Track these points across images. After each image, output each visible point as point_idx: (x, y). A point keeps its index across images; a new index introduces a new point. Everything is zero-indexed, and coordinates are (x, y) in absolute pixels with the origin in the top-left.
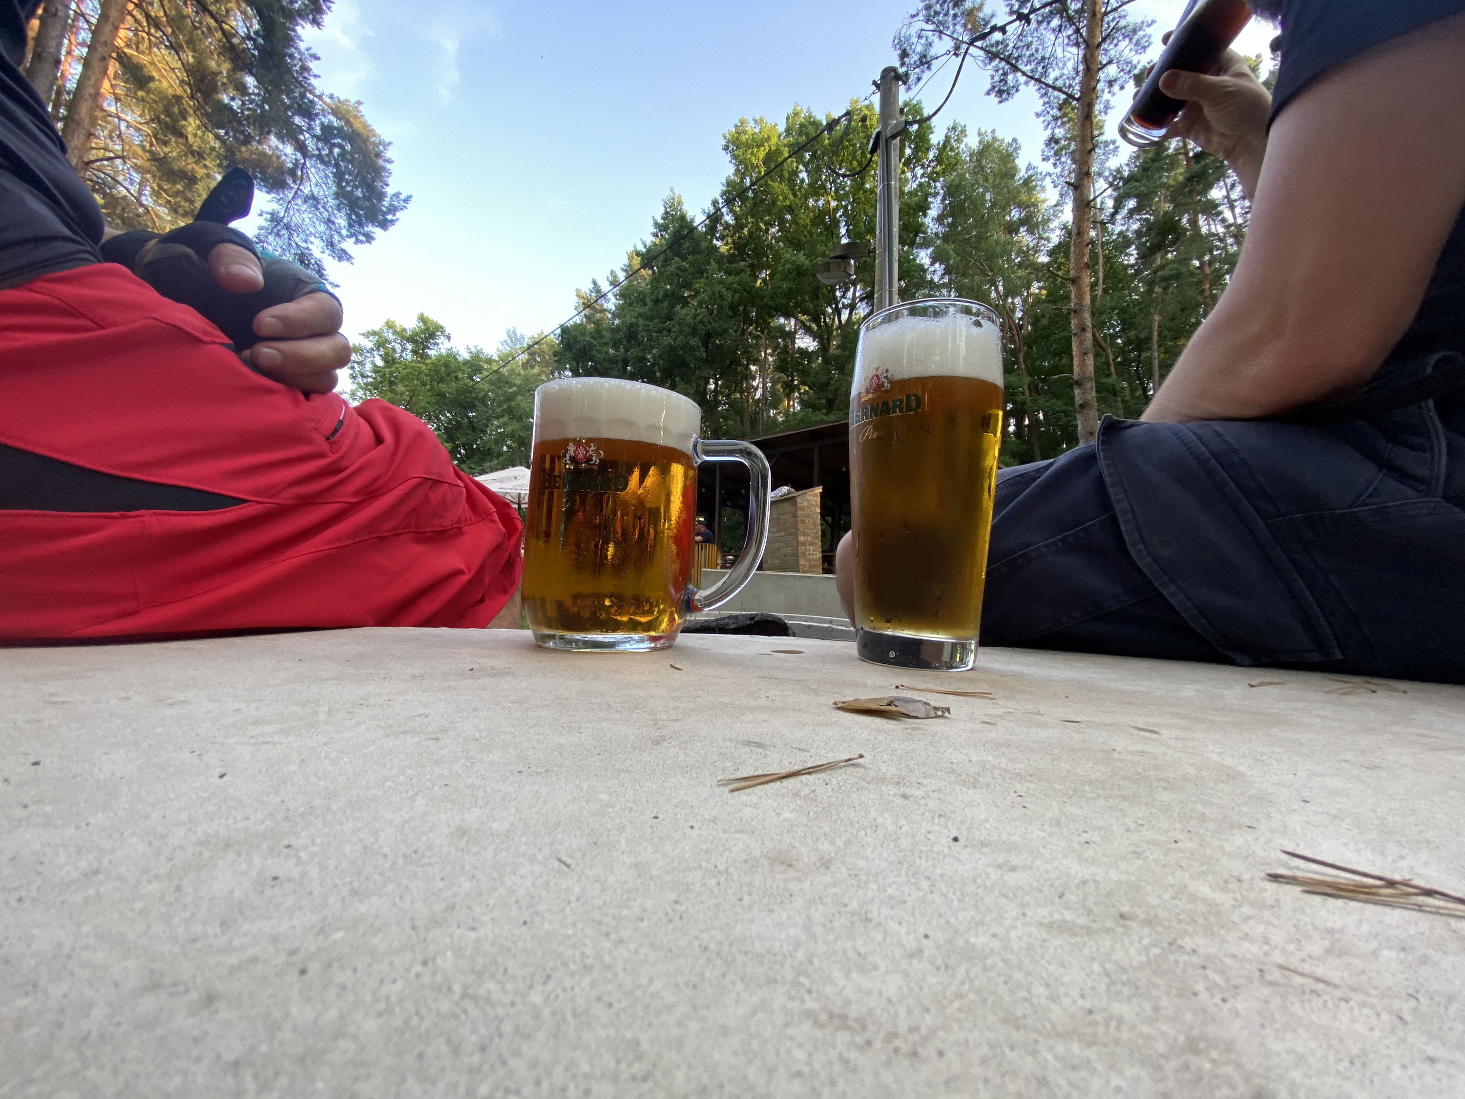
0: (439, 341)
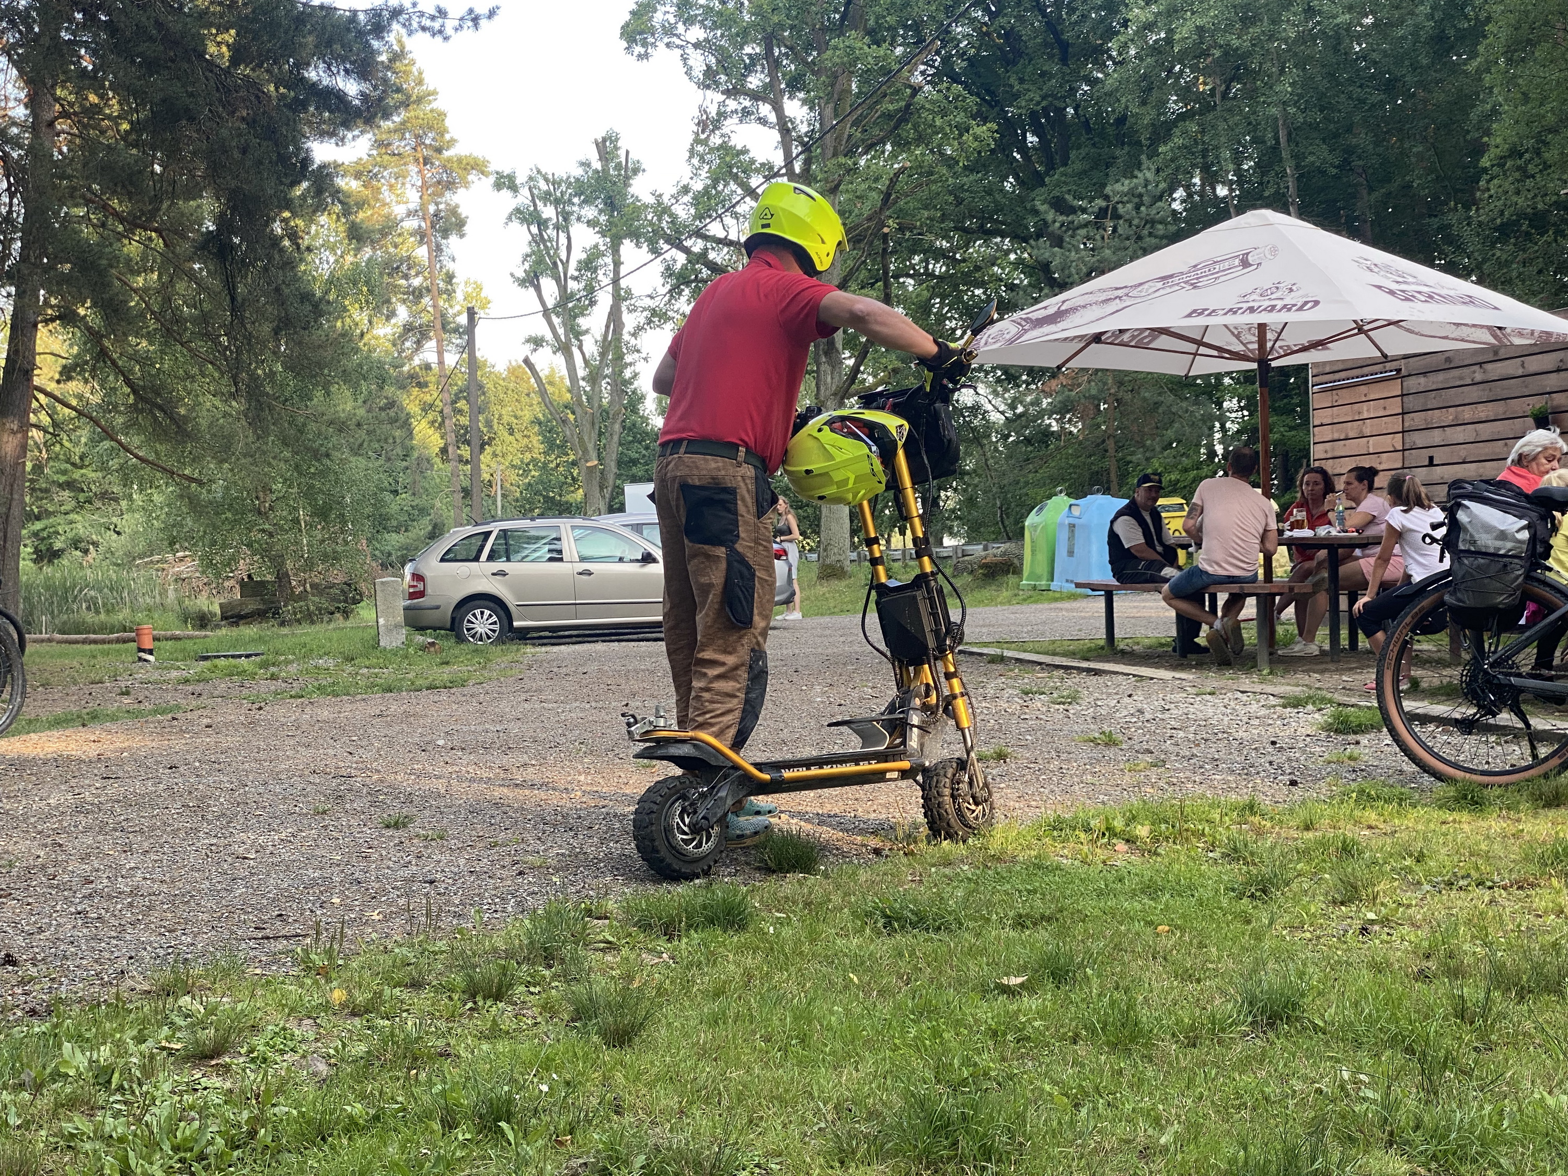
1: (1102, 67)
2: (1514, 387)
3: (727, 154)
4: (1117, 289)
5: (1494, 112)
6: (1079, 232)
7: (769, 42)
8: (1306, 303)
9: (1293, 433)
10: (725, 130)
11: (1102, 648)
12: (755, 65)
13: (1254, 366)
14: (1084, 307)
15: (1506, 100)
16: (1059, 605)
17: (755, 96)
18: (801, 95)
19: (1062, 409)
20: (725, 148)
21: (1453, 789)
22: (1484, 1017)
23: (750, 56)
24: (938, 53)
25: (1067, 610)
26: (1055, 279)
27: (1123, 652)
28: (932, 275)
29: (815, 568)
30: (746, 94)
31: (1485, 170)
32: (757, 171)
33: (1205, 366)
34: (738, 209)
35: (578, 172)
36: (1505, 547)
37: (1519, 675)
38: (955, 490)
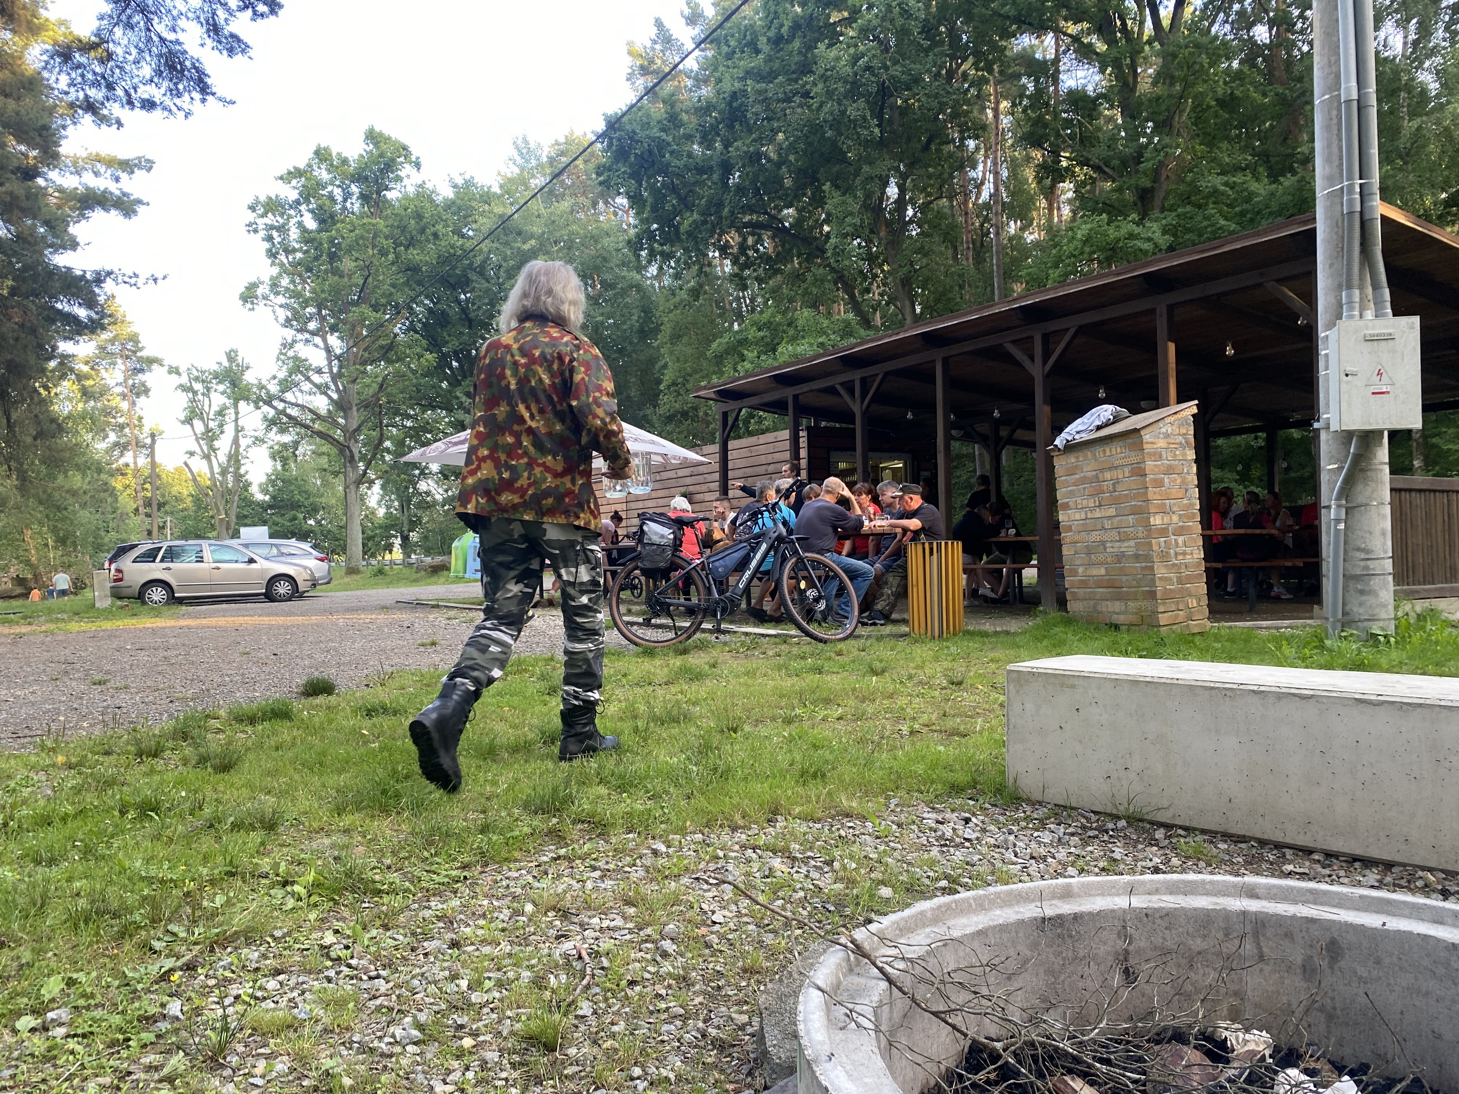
0: (402, 173)
2: (673, 483)
3: (297, 361)
5: (665, 366)
7: (320, 307)
10: (296, 349)
12: (312, 318)
15: (670, 360)
16: (468, 584)
17: (313, 333)
18: (337, 334)
20: (296, 358)
21: (643, 649)
23: (309, 313)
24: (407, 319)
28: (406, 427)
29: (344, 569)
30: (307, 332)
31: (662, 391)
32: (314, 370)
34: (303, 389)
35: (216, 367)
36: (663, 541)
37: (670, 598)
38: (418, 532)
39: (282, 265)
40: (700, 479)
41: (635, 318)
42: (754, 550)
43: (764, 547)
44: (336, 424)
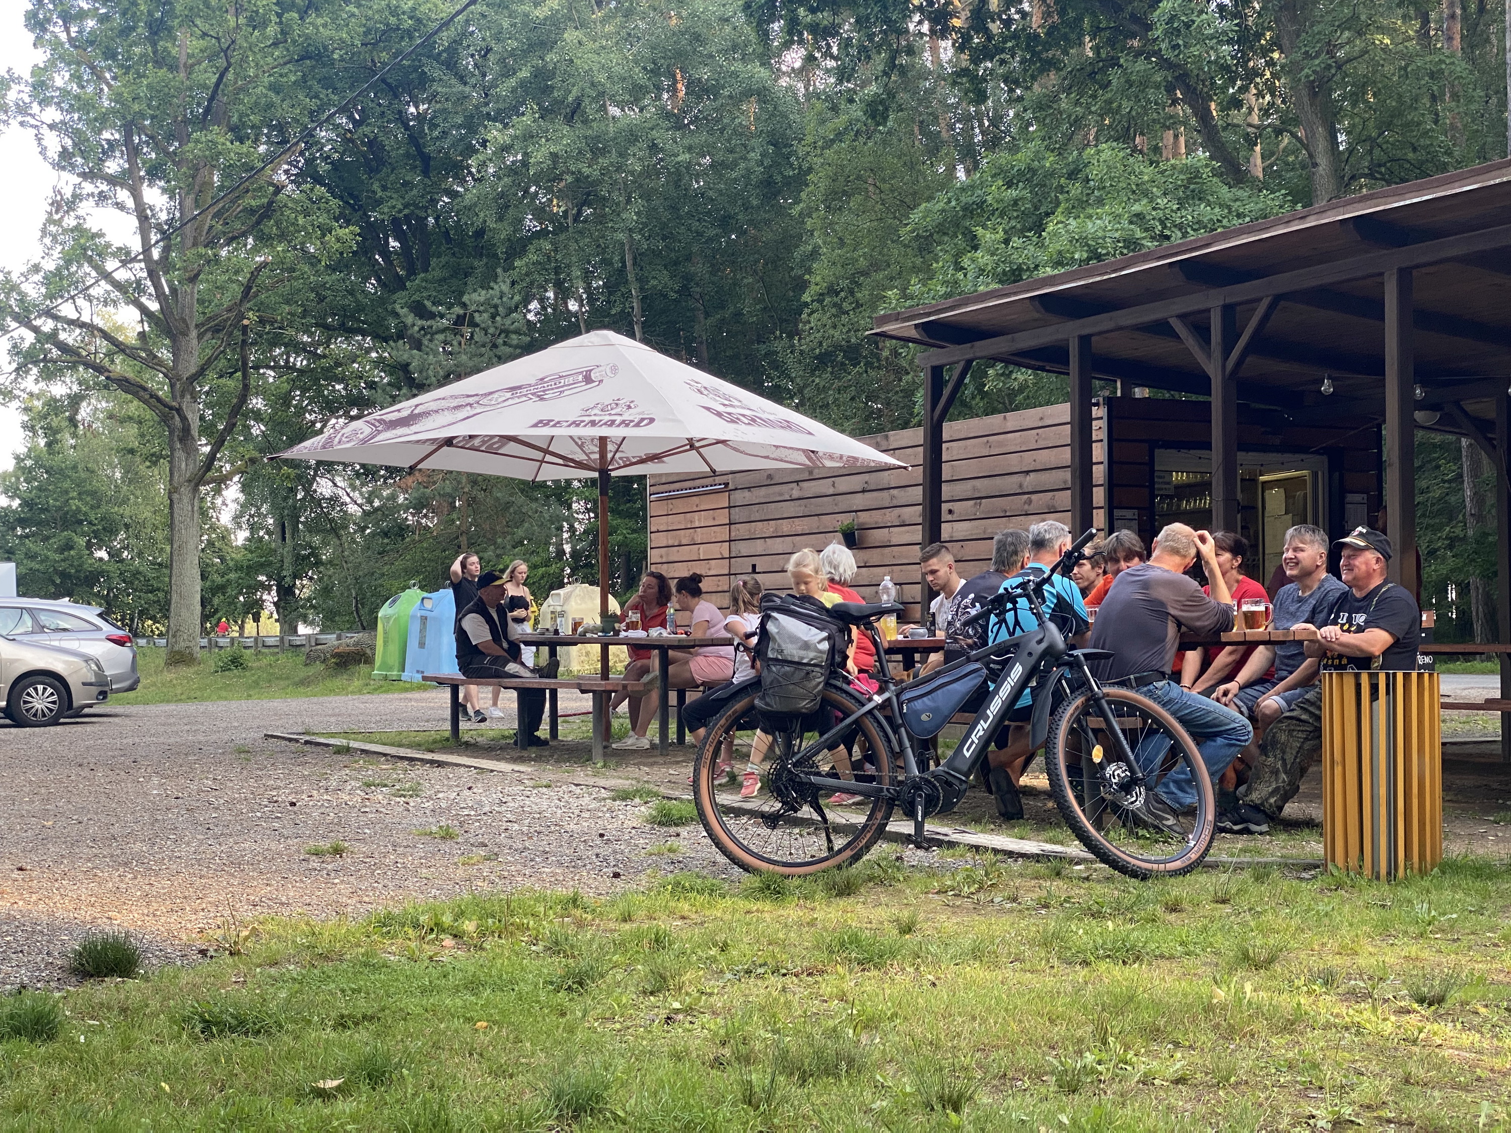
1: (463, 182)
2: (827, 504)
3: (82, 236)
4: (468, 396)
5: (814, 254)
6: (437, 336)
7: (128, 130)
8: (642, 420)
9: (635, 535)
10: (80, 212)
11: (447, 740)
12: (113, 151)
13: (596, 475)
14: (437, 411)
15: (824, 243)
16: (409, 695)
17: (112, 181)
18: (162, 183)
19: (419, 505)
20: (79, 230)
21: (758, 879)
22: (768, 1101)
23: (108, 141)
24: (302, 153)
25: (417, 700)
26: (414, 379)
27: (467, 744)
28: (293, 368)
29: (163, 653)
30: (102, 178)
31: (806, 305)
32: (114, 255)
33: (551, 473)
34: (91, 291)
36: (808, 656)
37: (818, 774)
38: (311, 579)
39: (56, 44)
40: (884, 498)
41: (754, 156)
42: (997, 675)
43: (1017, 671)
44: (153, 362)
